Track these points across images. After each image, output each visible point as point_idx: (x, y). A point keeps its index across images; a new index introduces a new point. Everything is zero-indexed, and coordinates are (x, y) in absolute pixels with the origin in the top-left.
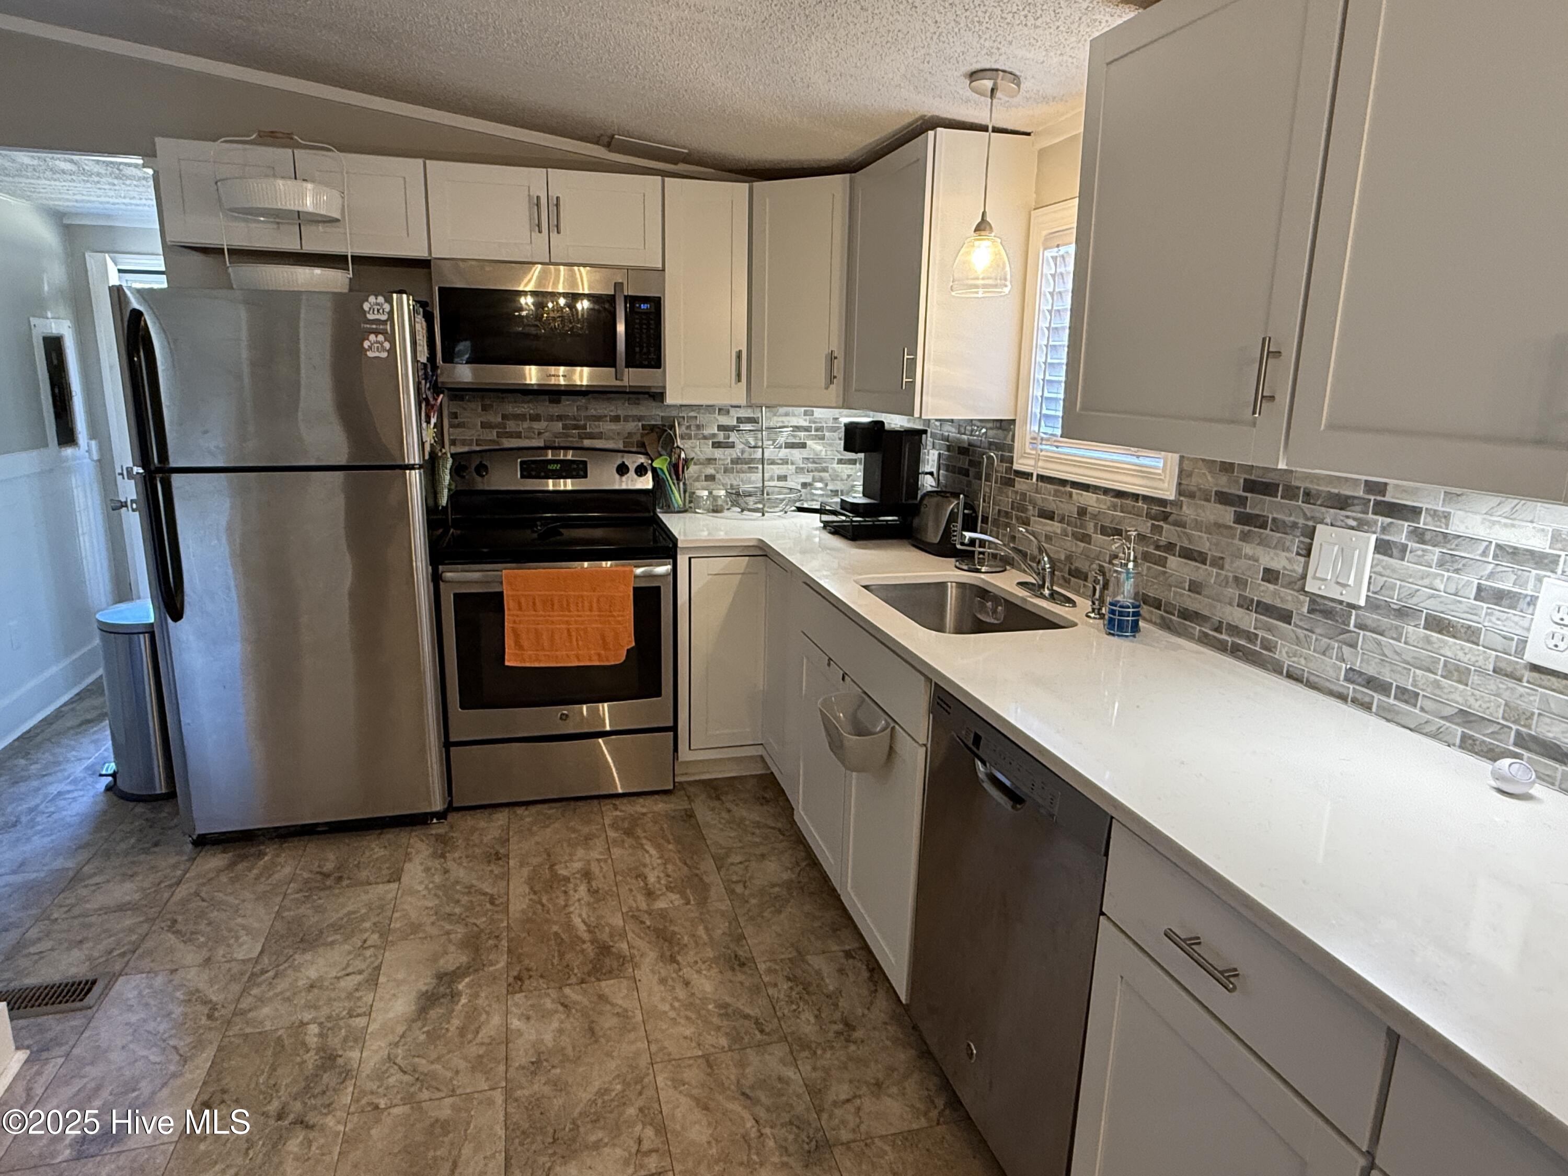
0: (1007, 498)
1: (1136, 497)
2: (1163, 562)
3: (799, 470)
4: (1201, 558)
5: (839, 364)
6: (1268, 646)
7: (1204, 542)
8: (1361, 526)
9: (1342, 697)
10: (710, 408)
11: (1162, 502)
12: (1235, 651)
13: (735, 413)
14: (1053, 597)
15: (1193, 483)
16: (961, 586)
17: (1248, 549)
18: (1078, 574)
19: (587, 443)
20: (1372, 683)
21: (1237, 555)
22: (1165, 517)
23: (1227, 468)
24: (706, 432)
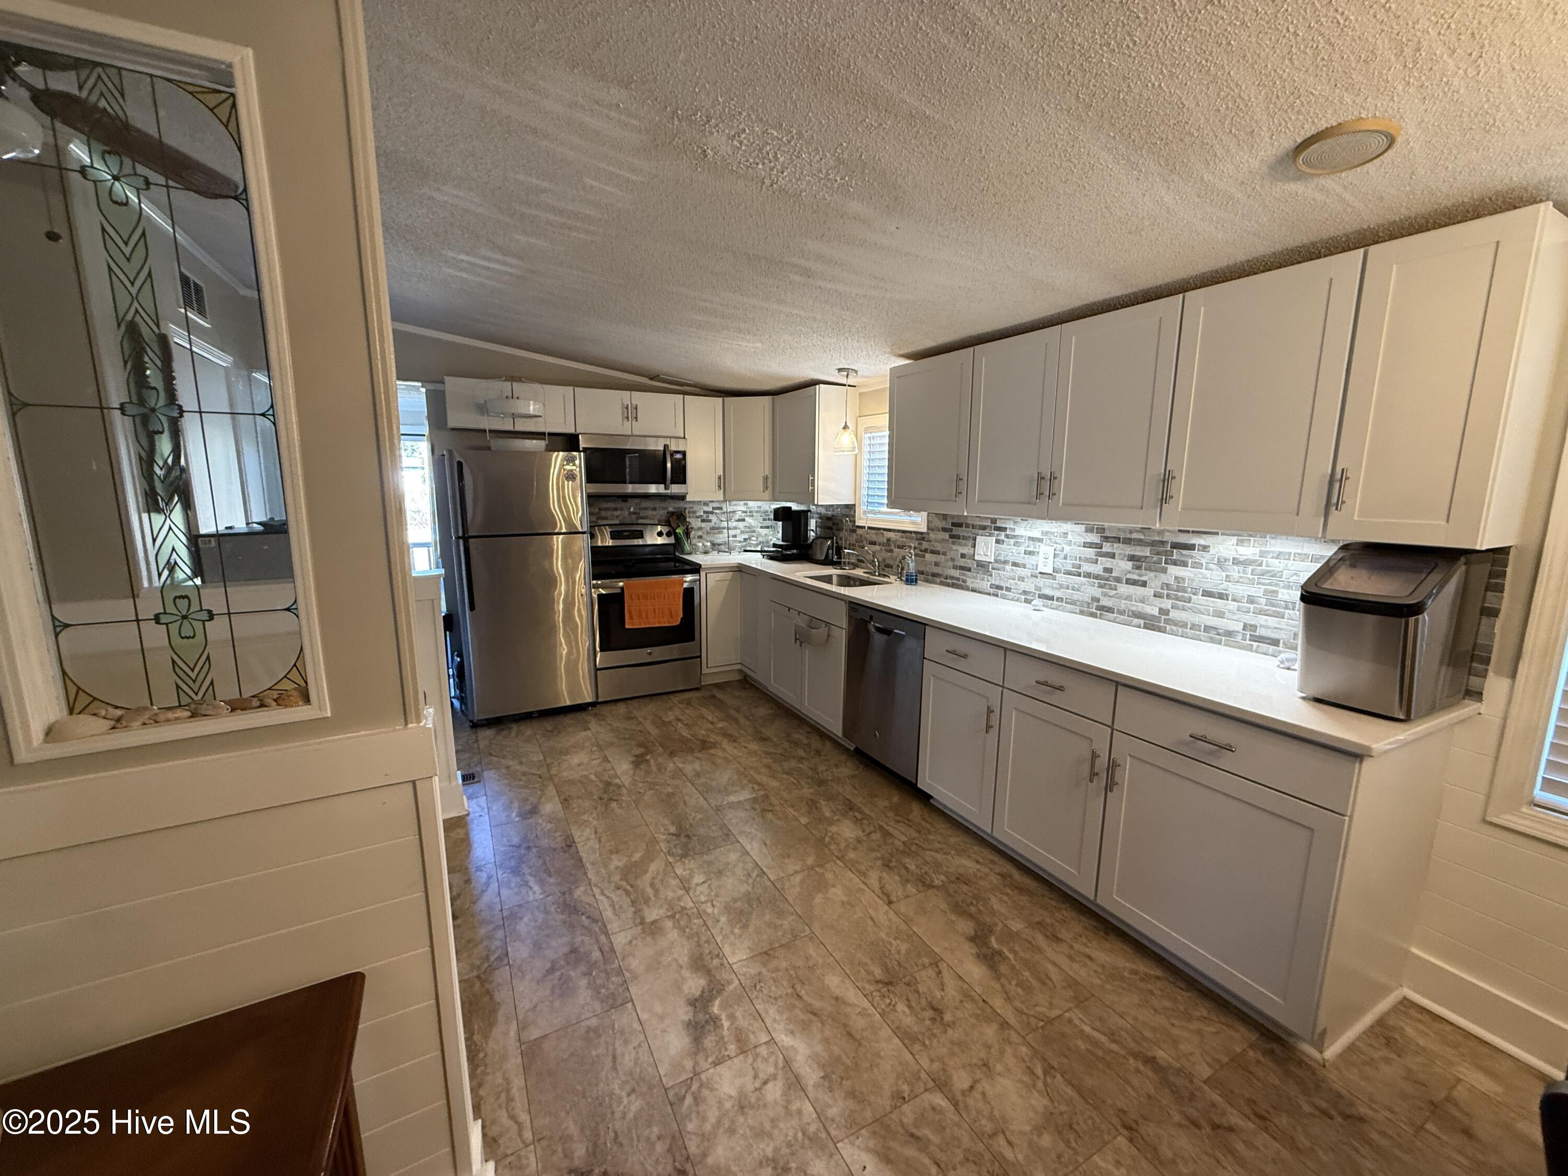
0: (853, 538)
1: (911, 532)
2: (924, 556)
3: (742, 532)
4: (938, 553)
5: (770, 481)
6: (964, 581)
7: (938, 547)
8: (991, 535)
9: (989, 594)
10: (699, 502)
11: (922, 533)
12: (954, 586)
13: (712, 505)
14: (879, 575)
15: (932, 525)
16: (838, 576)
17: (955, 547)
18: (889, 566)
19: (641, 521)
20: (999, 588)
21: (951, 549)
22: (923, 539)
23: (945, 517)
24: (698, 514)
